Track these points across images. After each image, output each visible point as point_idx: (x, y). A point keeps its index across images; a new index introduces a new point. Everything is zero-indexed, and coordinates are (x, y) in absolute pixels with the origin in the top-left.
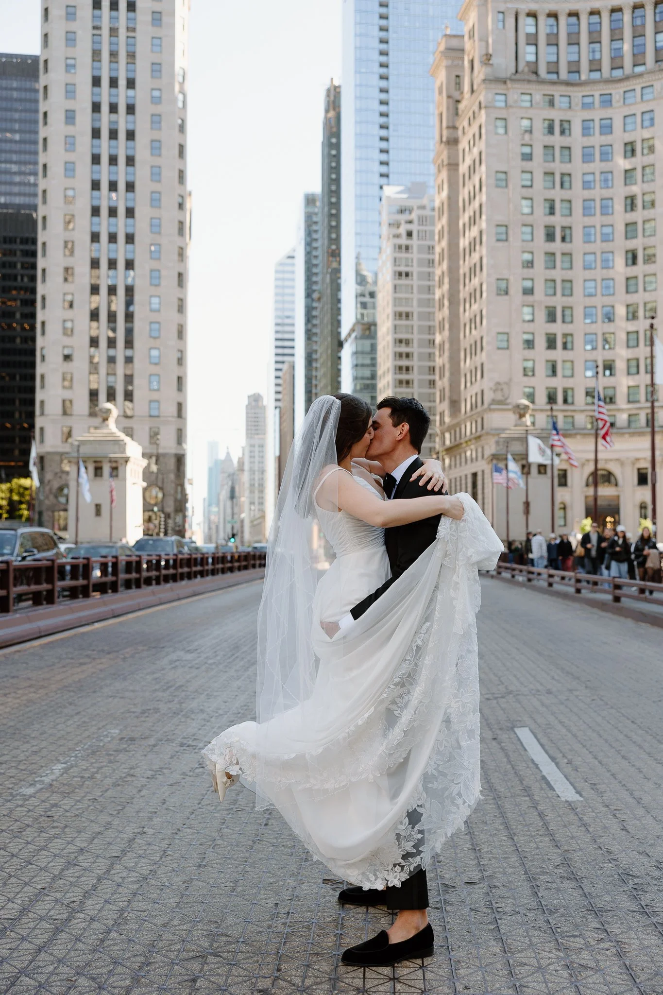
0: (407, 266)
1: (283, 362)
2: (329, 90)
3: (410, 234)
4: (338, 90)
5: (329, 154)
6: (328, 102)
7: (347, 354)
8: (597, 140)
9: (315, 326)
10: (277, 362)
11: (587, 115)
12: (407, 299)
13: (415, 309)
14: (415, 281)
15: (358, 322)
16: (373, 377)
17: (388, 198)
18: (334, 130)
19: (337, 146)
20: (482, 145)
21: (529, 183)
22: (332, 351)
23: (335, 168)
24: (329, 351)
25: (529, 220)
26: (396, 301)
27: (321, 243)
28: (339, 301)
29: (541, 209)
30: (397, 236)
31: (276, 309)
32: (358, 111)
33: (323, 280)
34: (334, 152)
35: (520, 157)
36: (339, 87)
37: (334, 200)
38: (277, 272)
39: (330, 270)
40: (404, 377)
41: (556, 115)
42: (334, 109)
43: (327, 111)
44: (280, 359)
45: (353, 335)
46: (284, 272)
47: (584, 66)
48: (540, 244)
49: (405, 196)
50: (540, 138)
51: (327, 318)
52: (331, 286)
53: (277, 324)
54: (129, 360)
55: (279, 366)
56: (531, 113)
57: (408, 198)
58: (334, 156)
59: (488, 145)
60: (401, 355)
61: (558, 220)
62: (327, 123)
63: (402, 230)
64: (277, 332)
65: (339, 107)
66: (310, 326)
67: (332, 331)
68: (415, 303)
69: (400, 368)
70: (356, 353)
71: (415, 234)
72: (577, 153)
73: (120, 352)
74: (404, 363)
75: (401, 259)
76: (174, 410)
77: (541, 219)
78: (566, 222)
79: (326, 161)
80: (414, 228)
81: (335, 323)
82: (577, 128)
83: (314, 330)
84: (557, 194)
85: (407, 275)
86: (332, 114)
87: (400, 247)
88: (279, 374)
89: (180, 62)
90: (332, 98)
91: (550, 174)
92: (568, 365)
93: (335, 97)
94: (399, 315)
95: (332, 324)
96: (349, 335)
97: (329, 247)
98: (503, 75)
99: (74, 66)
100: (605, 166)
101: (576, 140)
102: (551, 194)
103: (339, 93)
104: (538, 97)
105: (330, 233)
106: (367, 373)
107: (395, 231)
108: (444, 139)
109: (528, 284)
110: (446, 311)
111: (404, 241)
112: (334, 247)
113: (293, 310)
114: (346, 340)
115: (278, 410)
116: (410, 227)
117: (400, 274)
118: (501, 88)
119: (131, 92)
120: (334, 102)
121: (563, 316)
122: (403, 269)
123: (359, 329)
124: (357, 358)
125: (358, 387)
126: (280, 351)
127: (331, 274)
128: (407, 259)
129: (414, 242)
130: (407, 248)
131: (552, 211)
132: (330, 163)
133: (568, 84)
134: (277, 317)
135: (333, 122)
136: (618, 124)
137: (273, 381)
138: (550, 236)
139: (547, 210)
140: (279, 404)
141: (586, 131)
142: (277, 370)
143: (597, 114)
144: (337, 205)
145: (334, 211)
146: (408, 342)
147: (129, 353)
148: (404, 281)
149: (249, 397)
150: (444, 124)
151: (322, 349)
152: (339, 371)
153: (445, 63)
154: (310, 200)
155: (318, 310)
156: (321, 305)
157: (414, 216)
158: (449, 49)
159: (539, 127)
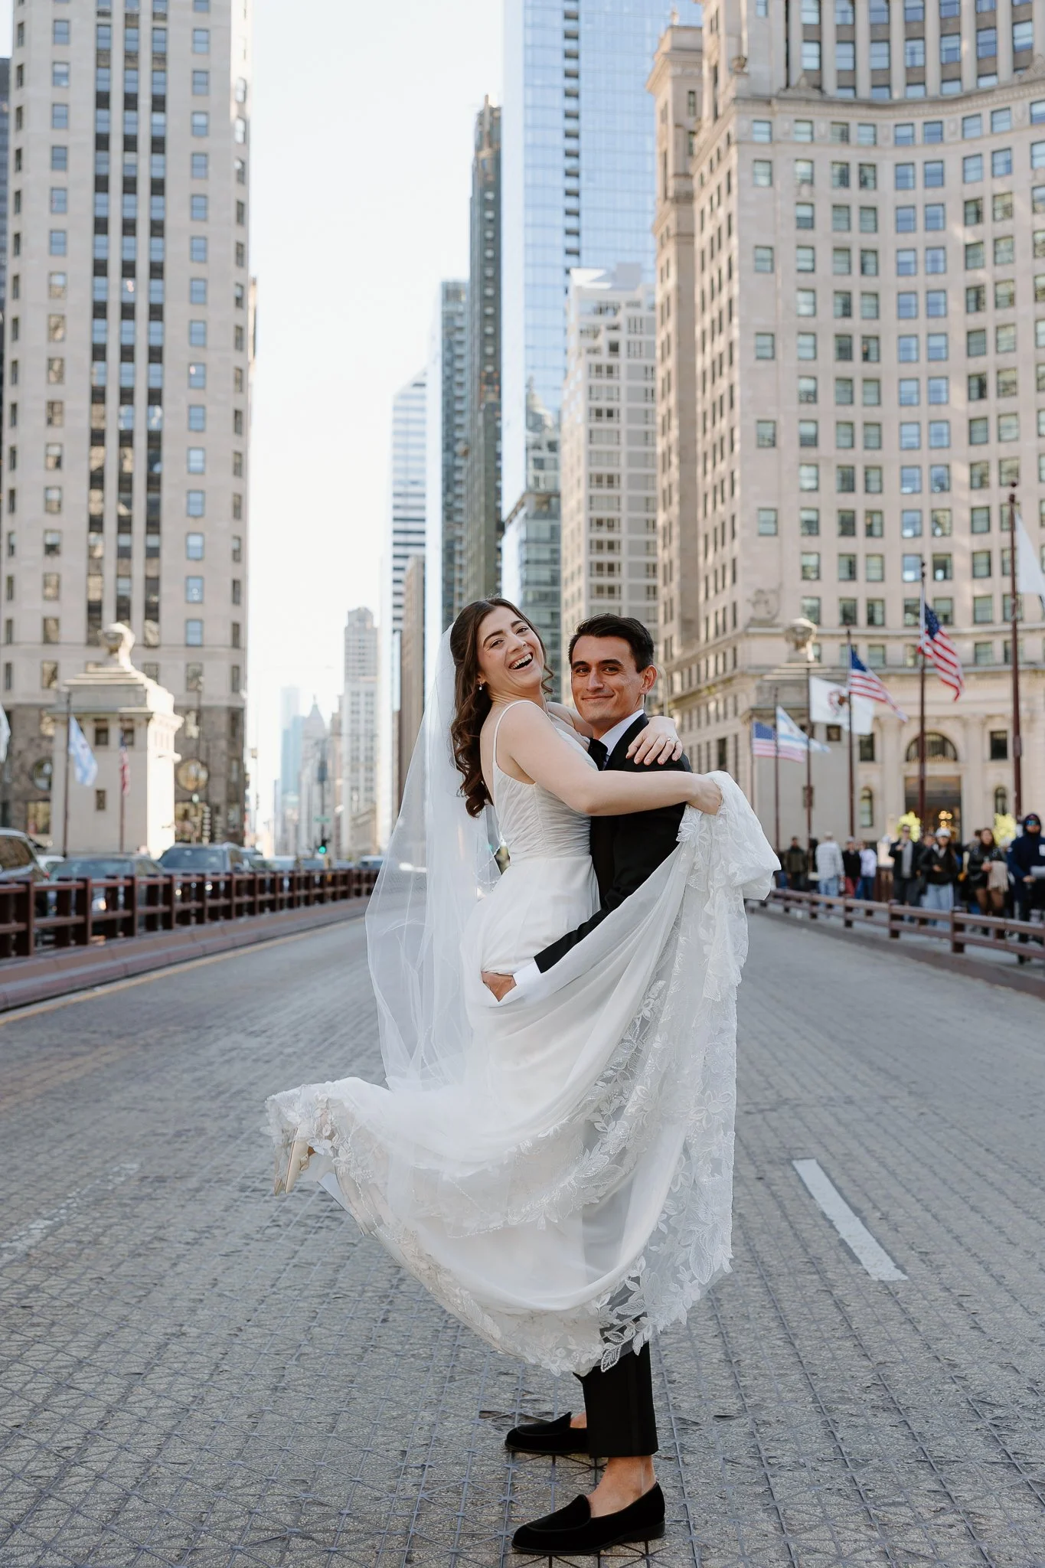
0: (610, 399)
1: (406, 557)
2: (481, 115)
3: (614, 348)
4: (496, 114)
5: (482, 217)
6: (481, 133)
7: (511, 544)
8: (919, 195)
9: (458, 497)
10: (396, 557)
11: (903, 155)
12: (610, 453)
13: (623, 470)
14: (623, 424)
15: (529, 492)
16: (555, 580)
17: (579, 288)
18: (491, 178)
19: (496, 205)
20: (731, 204)
21: (808, 265)
22: (487, 537)
23: (492, 240)
24: (483, 539)
25: (810, 324)
26: (593, 457)
27: (470, 361)
28: (498, 456)
29: (829, 307)
30: (594, 351)
31: (396, 470)
32: (529, 147)
33: (473, 422)
34: (490, 215)
35: (794, 224)
36: (499, 109)
37: (490, 292)
38: (396, 408)
39: (483, 406)
40: (606, 581)
41: (853, 156)
42: (490, 145)
43: (479, 148)
44: (401, 551)
45: (522, 513)
46: (407, 409)
47: (898, 77)
48: (828, 364)
49: (606, 285)
50: (827, 193)
51: (479, 485)
52: (486, 431)
53: (397, 495)
54: (153, 553)
55: (400, 563)
56: (811, 152)
57: (611, 289)
58: (491, 221)
59: (741, 203)
60: (600, 545)
61: (856, 326)
62: (479, 168)
63: (602, 341)
64: (396, 507)
65: (499, 141)
66: (450, 498)
67: (487, 507)
68: (623, 460)
69: (600, 566)
70: (526, 542)
71: (623, 348)
72: (887, 218)
73: (138, 539)
74: (606, 558)
75: (599, 387)
76: (226, 635)
77: (830, 324)
78: (870, 328)
79: (478, 228)
80: (622, 337)
81: (493, 493)
82: (886, 176)
83: (458, 504)
84: (855, 283)
85: (610, 414)
86: (486, 153)
87: (599, 369)
88: (400, 575)
89: (240, 69)
90: (487, 127)
91: (843, 250)
92: (876, 561)
93: (492, 126)
94: (597, 480)
95: (487, 495)
96: (515, 512)
97: (482, 368)
98: (765, 90)
99: (66, 75)
100: (932, 238)
101: (886, 195)
102: (844, 283)
103: (499, 119)
104: (822, 127)
105: (483, 345)
106: (545, 574)
107: (590, 343)
108: (671, 194)
109: (809, 429)
110: (674, 473)
111: (605, 358)
112: (490, 369)
113: (423, 471)
114: (510, 521)
115: (397, 635)
116: (614, 336)
117: (599, 413)
118: (762, 112)
119: (158, 118)
120: (490, 134)
121: (867, 481)
122: (604, 404)
123: (531, 502)
124: (528, 549)
125: (530, 598)
126: (402, 538)
127: (485, 412)
128: (609, 388)
129: (622, 361)
130: (610, 370)
131: (847, 312)
132: (483, 231)
133: (870, 105)
134: (396, 483)
135: (489, 167)
136: (953, 170)
137: (390, 588)
138: (844, 352)
139: (839, 310)
140: (399, 625)
141: (902, 181)
142: (396, 569)
143: (920, 155)
144: (495, 301)
145: (490, 311)
146: (611, 524)
147: (153, 541)
148: (605, 424)
149: (350, 614)
150: (671, 171)
151: (471, 535)
152: (499, 570)
153: (670, 71)
154: (451, 293)
155: (465, 471)
156: (469, 463)
157: (621, 318)
158: (678, 49)
159: (826, 175)
